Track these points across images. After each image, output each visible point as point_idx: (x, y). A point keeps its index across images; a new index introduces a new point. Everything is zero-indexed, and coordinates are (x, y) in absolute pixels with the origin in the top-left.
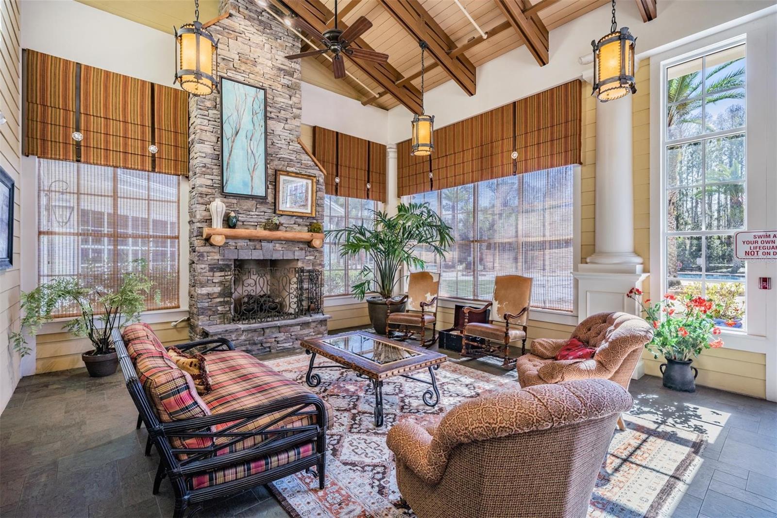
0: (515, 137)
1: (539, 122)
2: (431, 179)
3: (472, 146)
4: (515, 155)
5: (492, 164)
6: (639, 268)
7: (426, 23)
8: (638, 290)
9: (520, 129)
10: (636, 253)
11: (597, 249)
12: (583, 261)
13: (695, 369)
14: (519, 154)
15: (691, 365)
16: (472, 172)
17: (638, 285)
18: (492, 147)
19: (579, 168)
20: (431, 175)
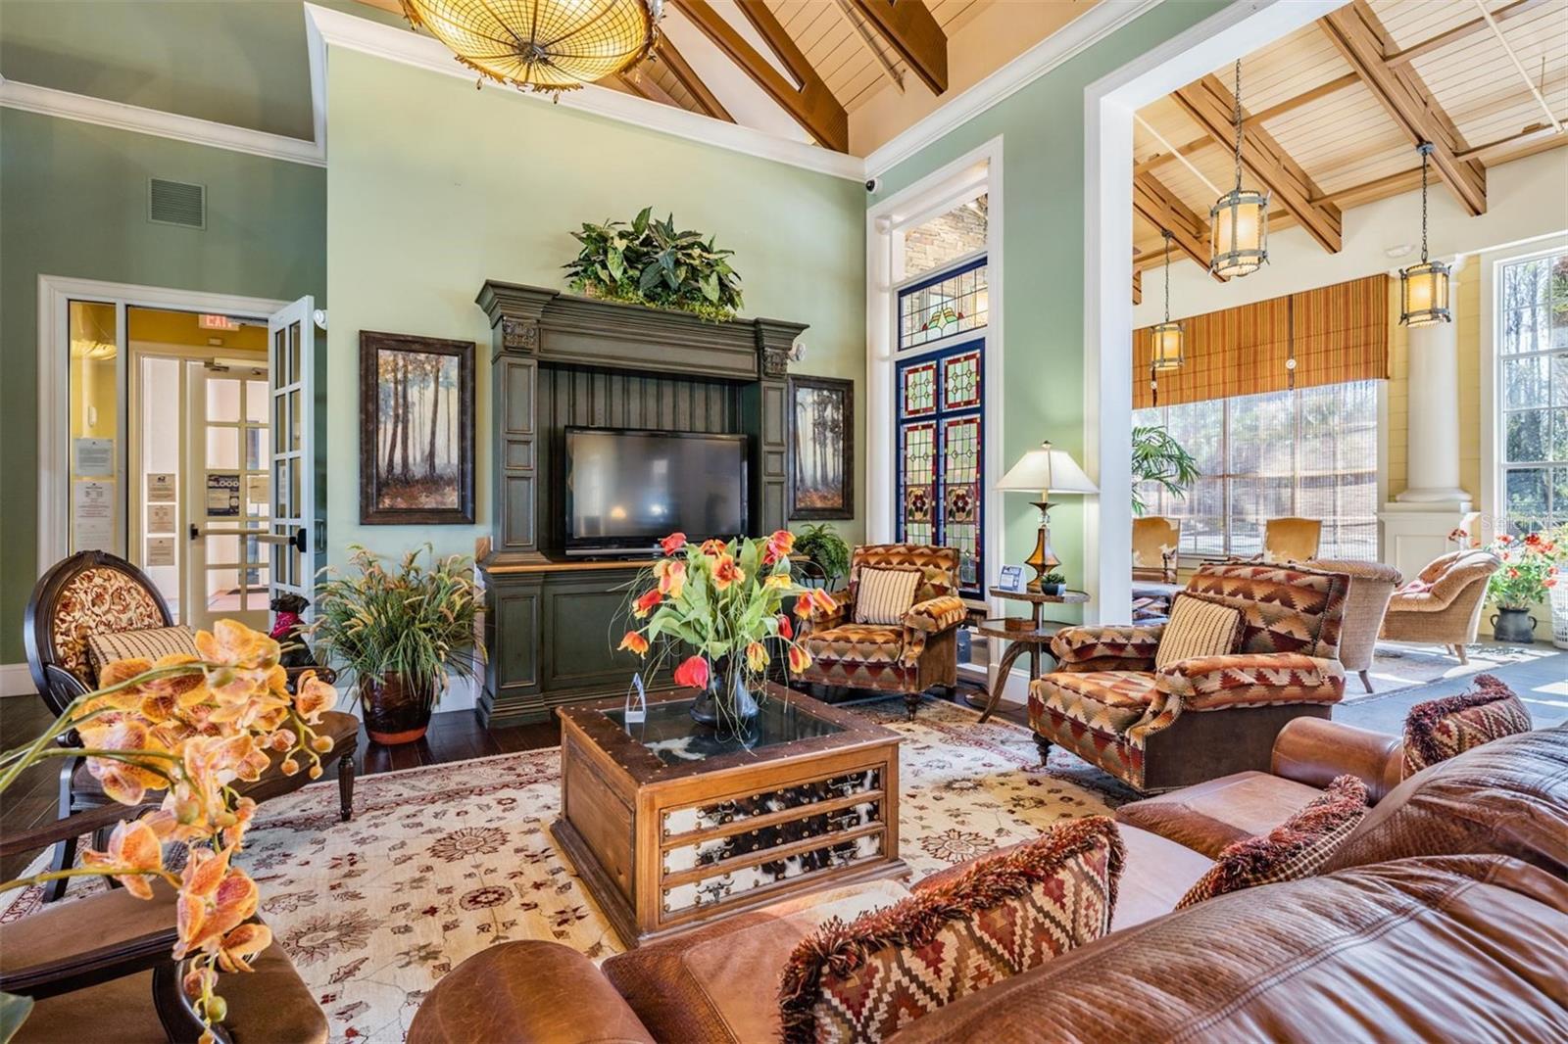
0: (1291, 341)
1: (1327, 323)
2: (1154, 391)
3: (1224, 347)
4: (1291, 364)
5: (1255, 374)
6: (1464, 506)
7: (1173, 209)
8: (1462, 532)
9: (1299, 330)
10: (1463, 488)
11: (1410, 485)
12: (1391, 498)
13: (1535, 620)
14: (1298, 362)
15: (1529, 614)
16: (1224, 383)
17: (1464, 526)
18: (1256, 352)
19: (1385, 383)
20: (1154, 385)
